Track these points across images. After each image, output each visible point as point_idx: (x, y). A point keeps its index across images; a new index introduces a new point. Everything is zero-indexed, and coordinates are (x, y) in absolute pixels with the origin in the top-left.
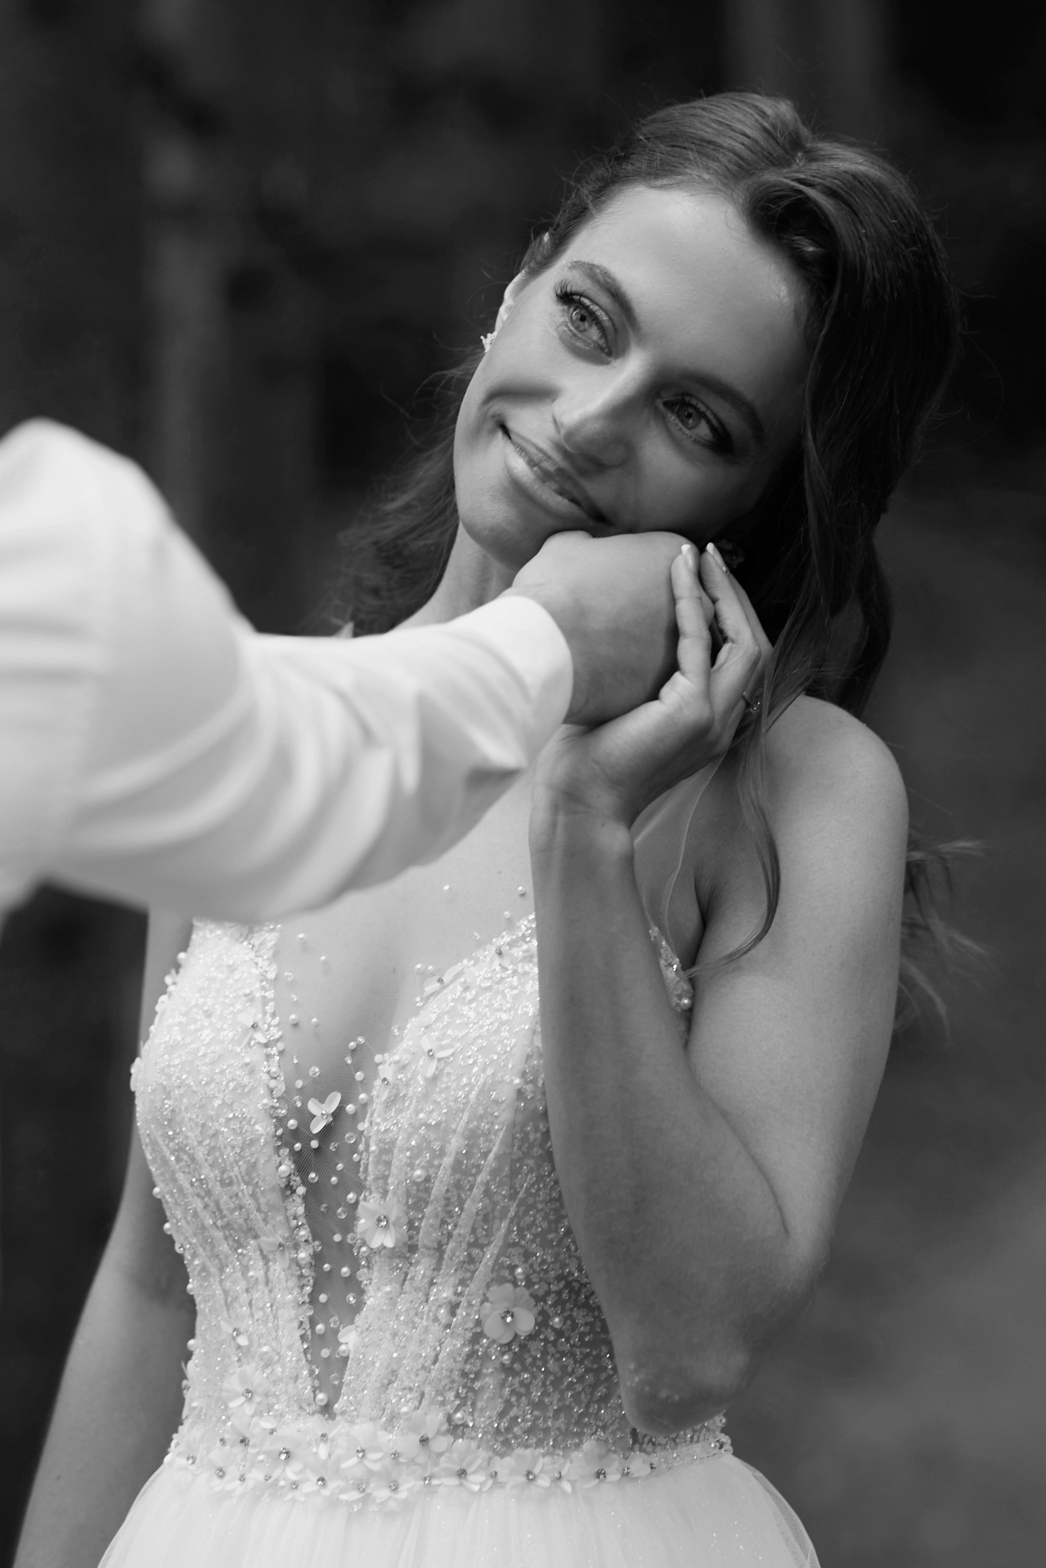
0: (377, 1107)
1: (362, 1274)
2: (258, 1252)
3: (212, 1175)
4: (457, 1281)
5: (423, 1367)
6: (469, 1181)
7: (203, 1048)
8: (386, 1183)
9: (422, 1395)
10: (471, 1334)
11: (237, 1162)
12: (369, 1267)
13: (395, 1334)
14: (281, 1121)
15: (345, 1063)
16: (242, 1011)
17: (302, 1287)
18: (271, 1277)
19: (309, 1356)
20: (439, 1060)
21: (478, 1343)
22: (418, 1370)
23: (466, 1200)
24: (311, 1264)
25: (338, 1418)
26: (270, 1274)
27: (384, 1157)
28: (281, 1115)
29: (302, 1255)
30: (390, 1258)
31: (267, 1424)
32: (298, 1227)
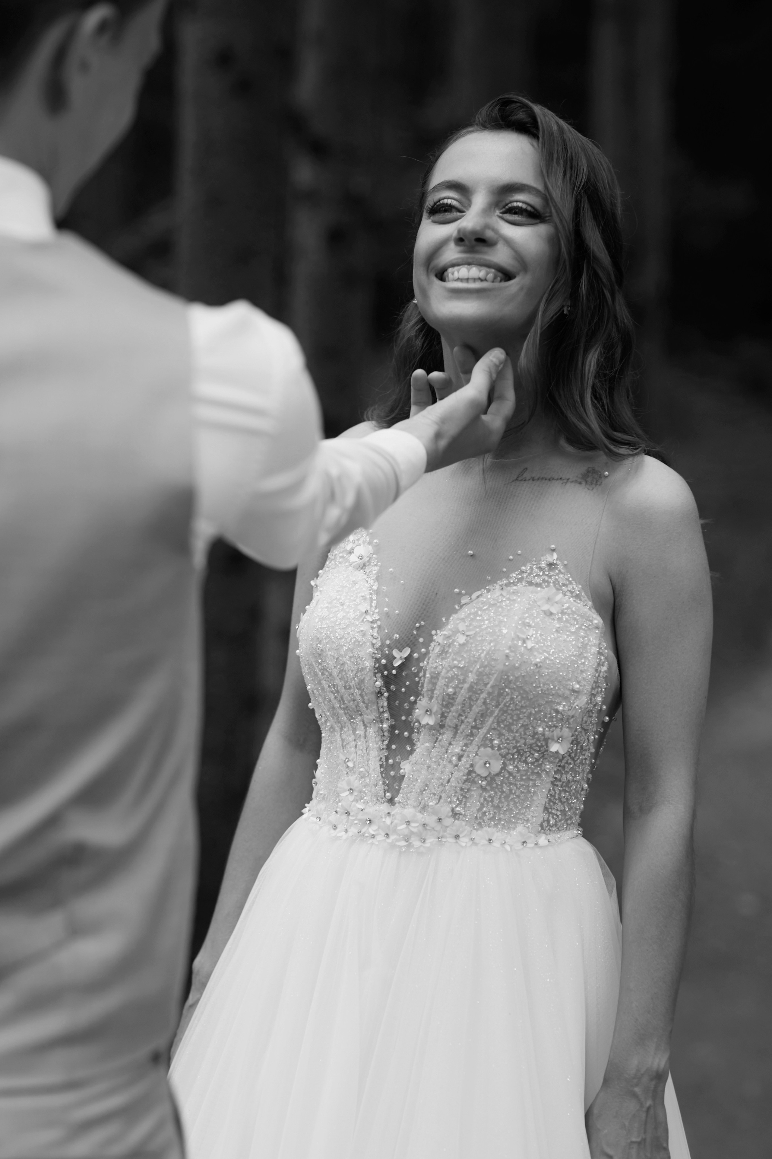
0: (432, 655)
1: (415, 736)
2: (362, 722)
3: (341, 683)
4: (464, 744)
5: (442, 784)
6: (476, 697)
7: (339, 621)
8: (433, 693)
9: (441, 797)
10: (467, 771)
11: (354, 678)
12: (418, 732)
13: (429, 767)
14: (377, 660)
15: (413, 633)
16: (359, 604)
17: (383, 741)
18: (367, 735)
19: (384, 775)
20: (467, 636)
21: (470, 775)
22: (439, 785)
23: (473, 705)
24: (389, 730)
25: (397, 805)
26: (367, 734)
27: (434, 681)
28: (378, 657)
29: (385, 726)
30: (430, 729)
31: (360, 806)
32: (383, 712)
